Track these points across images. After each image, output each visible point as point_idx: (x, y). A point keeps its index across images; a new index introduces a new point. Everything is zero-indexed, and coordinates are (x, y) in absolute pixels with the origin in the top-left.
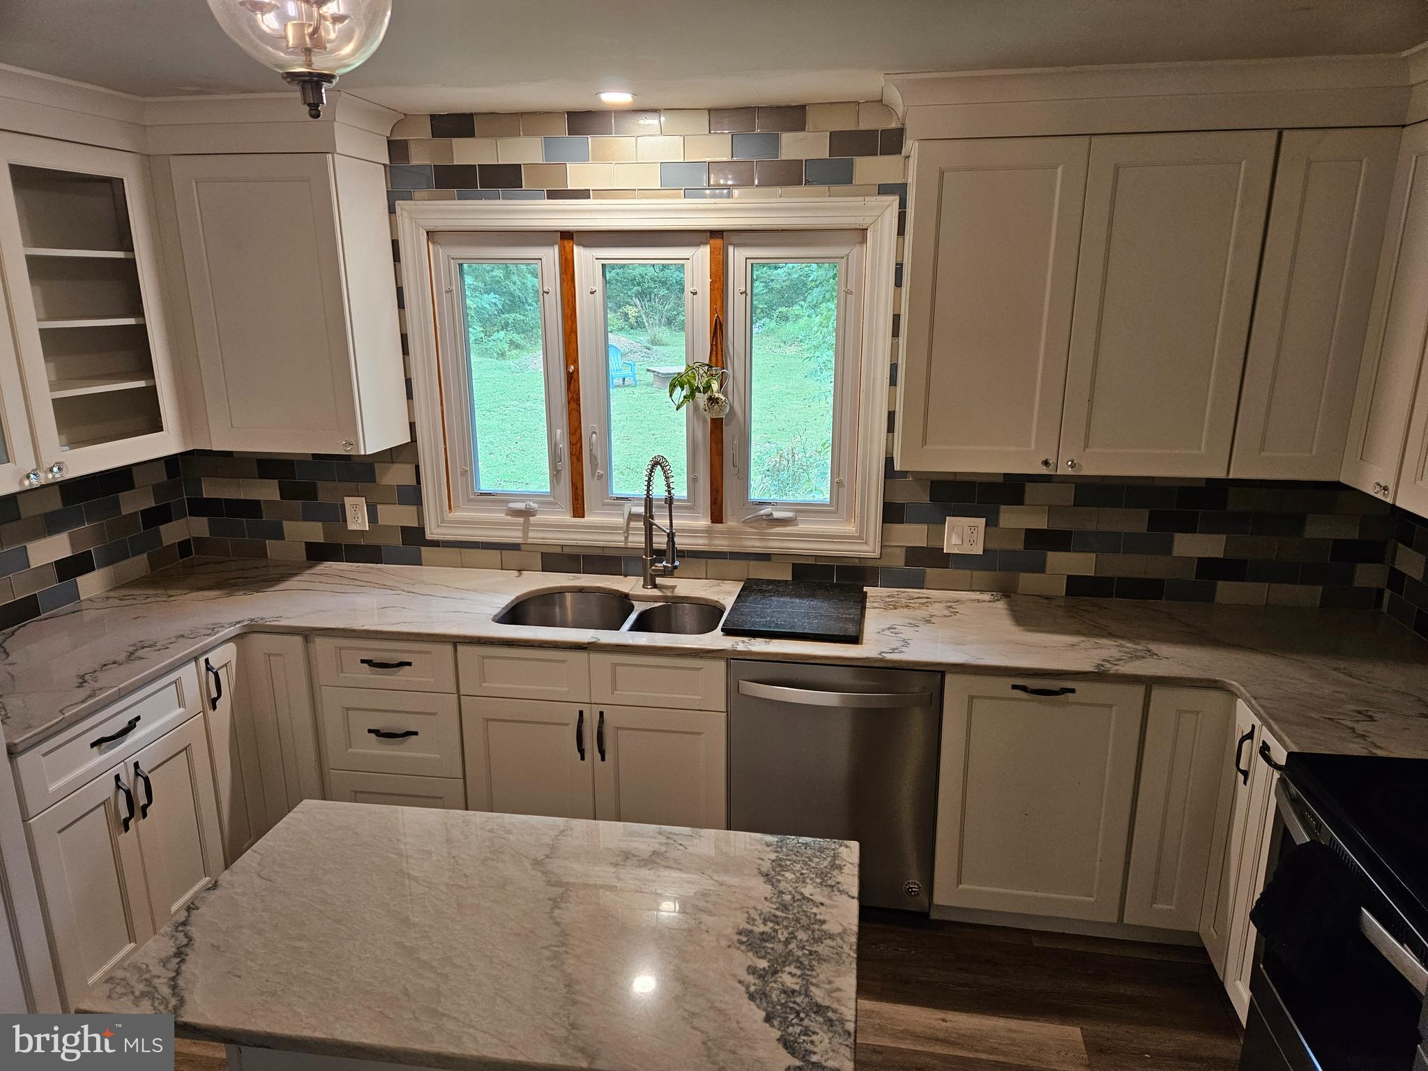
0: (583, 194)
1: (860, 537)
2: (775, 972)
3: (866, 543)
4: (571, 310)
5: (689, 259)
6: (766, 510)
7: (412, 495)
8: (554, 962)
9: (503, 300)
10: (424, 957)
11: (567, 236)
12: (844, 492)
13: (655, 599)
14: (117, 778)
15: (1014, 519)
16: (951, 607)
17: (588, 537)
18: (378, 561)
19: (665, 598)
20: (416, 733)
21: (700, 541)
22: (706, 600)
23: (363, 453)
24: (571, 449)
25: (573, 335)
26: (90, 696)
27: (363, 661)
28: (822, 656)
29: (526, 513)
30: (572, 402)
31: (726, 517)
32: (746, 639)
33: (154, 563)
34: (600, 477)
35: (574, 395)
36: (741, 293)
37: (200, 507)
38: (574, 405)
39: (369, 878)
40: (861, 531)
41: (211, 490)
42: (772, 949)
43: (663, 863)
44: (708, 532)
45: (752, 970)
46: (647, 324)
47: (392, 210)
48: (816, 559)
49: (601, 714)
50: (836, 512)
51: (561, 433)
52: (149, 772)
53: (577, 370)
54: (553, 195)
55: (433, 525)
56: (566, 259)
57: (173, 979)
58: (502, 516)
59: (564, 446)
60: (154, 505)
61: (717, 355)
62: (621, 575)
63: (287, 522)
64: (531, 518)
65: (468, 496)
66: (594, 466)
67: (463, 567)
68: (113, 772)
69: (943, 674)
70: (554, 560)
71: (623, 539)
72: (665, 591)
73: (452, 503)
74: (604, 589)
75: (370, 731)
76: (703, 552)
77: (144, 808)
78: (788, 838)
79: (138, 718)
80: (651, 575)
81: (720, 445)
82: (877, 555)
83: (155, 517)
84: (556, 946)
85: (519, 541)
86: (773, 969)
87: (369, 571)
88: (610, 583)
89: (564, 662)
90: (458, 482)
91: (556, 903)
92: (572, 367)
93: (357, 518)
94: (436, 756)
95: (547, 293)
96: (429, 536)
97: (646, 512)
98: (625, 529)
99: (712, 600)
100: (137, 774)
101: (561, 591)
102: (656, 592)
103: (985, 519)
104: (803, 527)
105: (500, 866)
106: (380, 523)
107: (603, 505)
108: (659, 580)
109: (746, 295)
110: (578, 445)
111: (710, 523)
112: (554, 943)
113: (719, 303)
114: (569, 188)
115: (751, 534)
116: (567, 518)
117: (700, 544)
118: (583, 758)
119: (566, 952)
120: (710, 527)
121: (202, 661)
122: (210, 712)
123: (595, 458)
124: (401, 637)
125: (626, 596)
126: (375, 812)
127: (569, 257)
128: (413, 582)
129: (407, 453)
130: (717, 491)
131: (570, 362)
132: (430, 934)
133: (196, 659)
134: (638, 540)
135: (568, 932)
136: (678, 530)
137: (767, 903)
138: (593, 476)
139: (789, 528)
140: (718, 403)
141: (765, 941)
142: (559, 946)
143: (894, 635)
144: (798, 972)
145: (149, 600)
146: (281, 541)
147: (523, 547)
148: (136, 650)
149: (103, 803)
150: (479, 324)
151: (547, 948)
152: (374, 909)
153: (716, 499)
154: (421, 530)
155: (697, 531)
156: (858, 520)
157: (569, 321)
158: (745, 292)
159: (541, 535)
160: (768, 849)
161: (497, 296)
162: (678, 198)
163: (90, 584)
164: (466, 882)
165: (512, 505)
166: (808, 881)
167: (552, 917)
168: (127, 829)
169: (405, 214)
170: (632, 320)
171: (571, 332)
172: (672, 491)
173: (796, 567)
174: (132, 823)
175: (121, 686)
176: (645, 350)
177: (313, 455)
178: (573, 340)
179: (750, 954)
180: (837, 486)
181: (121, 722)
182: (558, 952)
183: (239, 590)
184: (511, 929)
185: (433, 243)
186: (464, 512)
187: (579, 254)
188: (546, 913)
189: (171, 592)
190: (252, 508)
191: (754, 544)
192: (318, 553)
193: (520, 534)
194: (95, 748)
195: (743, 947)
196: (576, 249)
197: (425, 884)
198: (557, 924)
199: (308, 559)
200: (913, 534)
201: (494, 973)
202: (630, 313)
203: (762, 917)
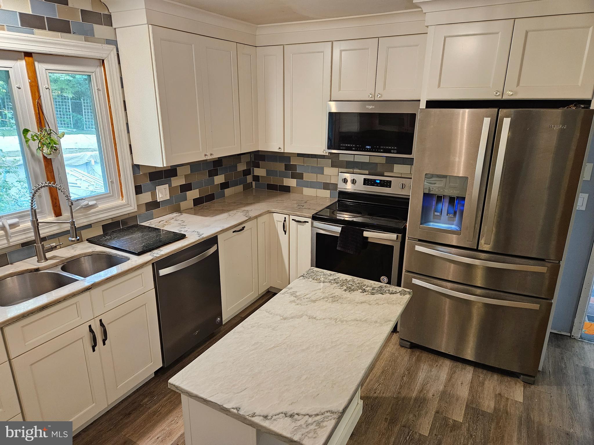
3: (131, 206)
5: (11, 68)
6: (85, 203)
15: (178, 181)
19: (62, 262)
31: (63, 212)
36: (46, 89)
48: (112, 220)
49: (101, 321)
50: (113, 196)
69: (217, 236)
76: (57, 234)
81: (52, 174)
82: (136, 210)
103: (168, 184)
104: (101, 206)
111: (55, 217)
115: (80, 216)
120: (56, 220)
130: (56, 199)
139: (96, 209)
156: (125, 197)
158: (48, 88)
162: (3, 30)
173: (103, 227)
180: (111, 183)
191: (83, 221)
200: (146, 197)
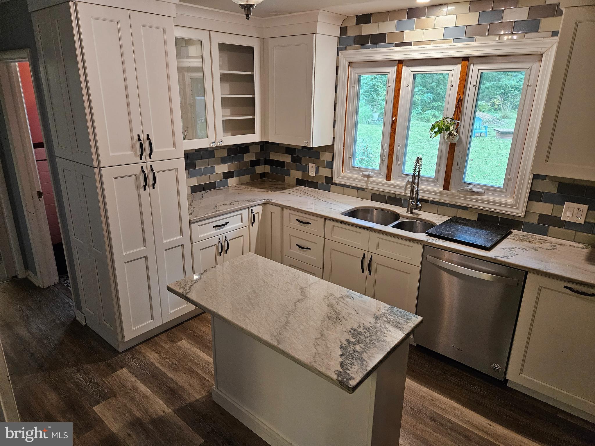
0: (409, 44)
1: (515, 206)
2: (355, 344)
3: (518, 209)
4: (398, 94)
5: (451, 71)
6: (470, 187)
7: (330, 165)
8: (287, 316)
9: (434, 96)
10: (252, 302)
11: (401, 62)
12: (511, 183)
13: (409, 218)
14: (219, 239)
16: (555, 246)
17: (390, 189)
18: (317, 188)
19: (414, 218)
20: (310, 249)
21: (436, 197)
22: (431, 222)
23: (311, 146)
24: (389, 152)
25: (397, 104)
26: (215, 212)
27: (297, 220)
28: (466, 252)
29: (369, 176)
30: (392, 132)
31: (451, 188)
32: (435, 239)
33: (252, 179)
34: (399, 165)
35: (394, 130)
36: (474, 86)
37: (270, 162)
38: (393, 134)
39: (252, 277)
40: (516, 202)
41: (273, 156)
42: (360, 337)
43: (342, 301)
44: (441, 193)
45: (347, 340)
46: (502, 108)
47: (338, 55)
48: (490, 213)
49: (372, 256)
50: (506, 192)
51: (386, 145)
52: (230, 240)
53: (396, 119)
54: (397, 45)
55: (336, 177)
56: (399, 71)
57: (191, 286)
58: (360, 177)
59: (387, 150)
60: (255, 159)
61: (457, 114)
62: (401, 207)
63: (292, 170)
64: (370, 179)
65: (349, 167)
66: (397, 159)
67: (344, 194)
68: (219, 237)
69: (527, 273)
70: (376, 197)
71: (404, 191)
72: (415, 215)
73: (343, 170)
74: (391, 210)
75: (297, 245)
76: (437, 202)
77: (226, 251)
78: (395, 308)
79: (228, 223)
80: (411, 208)
81: (453, 155)
82: (522, 215)
83: (255, 163)
84: (290, 312)
85: (364, 187)
86: (355, 343)
87: (313, 191)
88: (394, 209)
89: (361, 233)
90: (346, 161)
91: (299, 301)
92: (394, 118)
93: (312, 173)
94: (315, 258)
95: (390, 86)
96: (334, 181)
97: (412, 181)
98: (405, 187)
99: (433, 222)
100: (225, 240)
101: (372, 209)
102: (411, 215)
103: (588, 206)
104: (487, 197)
105: (290, 285)
106: (319, 174)
107: (399, 176)
108: (414, 211)
109: (476, 87)
110: (392, 151)
111: (443, 190)
112: (291, 311)
113: (462, 91)
114: (404, 42)
115: (460, 196)
116: (384, 180)
117: (436, 198)
118: (363, 272)
119: (292, 314)
120: (442, 191)
121: (250, 209)
122: (251, 227)
123: (398, 157)
124: (308, 213)
125: (398, 214)
126: (266, 261)
127: (400, 71)
128: (323, 196)
129: (330, 148)
130: (448, 176)
131: (394, 115)
132: (258, 297)
133: (249, 208)
134: (408, 193)
135: (297, 309)
136: (421, 190)
137: (369, 324)
138: (396, 164)
139: (479, 197)
140: (452, 136)
141: (359, 334)
142: (291, 312)
143: (510, 251)
144: (363, 347)
145: (245, 189)
146: (289, 177)
147: (365, 190)
148: (233, 202)
149: (214, 245)
150: (421, 107)
151: (287, 311)
152: (248, 286)
153: (447, 179)
154: (331, 178)
155: (436, 192)
156: (515, 197)
157: (396, 98)
158: (476, 86)
159: (372, 186)
160: (384, 309)
161: (431, 94)
162: (450, 43)
163: (232, 181)
164: (278, 287)
165: (364, 173)
166: (391, 323)
167: (295, 304)
168: (220, 255)
169: (342, 56)
170: (496, 107)
171: (396, 103)
172: (420, 172)
173: (479, 215)
174: (222, 254)
175: (224, 211)
176: (497, 120)
177: (302, 147)
178: (397, 106)
179: (351, 336)
180: (508, 179)
181: (223, 222)
182: (290, 313)
183: (270, 190)
184: (281, 303)
185: (351, 67)
186: (347, 173)
187: (405, 70)
188: (294, 302)
189: (252, 188)
190: (281, 164)
191: (461, 202)
192: (300, 182)
193: (365, 184)
194: (214, 228)
195: (350, 333)
196: (403, 67)
197: (266, 283)
198: (295, 306)
199: (296, 184)
201: (268, 312)
202: (496, 102)
203: (364, 327)
